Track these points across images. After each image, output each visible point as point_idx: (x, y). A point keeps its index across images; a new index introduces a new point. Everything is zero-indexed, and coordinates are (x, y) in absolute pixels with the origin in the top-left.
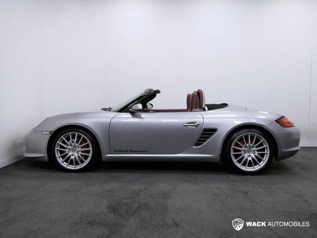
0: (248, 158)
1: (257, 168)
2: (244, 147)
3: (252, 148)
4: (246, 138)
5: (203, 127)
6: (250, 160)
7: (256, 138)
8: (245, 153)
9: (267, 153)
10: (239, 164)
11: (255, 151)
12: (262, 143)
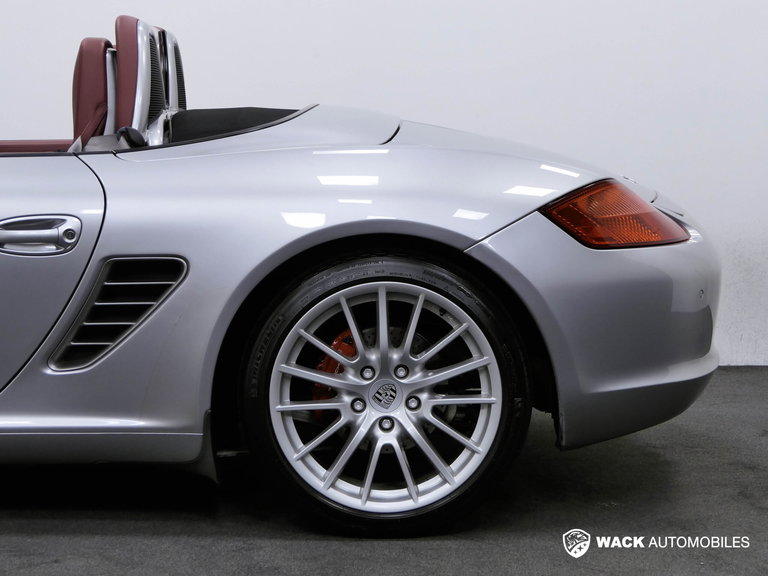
0: (378, 432)
1: (432, 491)
2: (353, 366)
3: (402, 373)
4: (366, 315)
5: (100, 253)
6: (388, 448)
7: (424, 312)
8: (358, 407)
9: (489, 405)
10: (322, 471)
11: (421, 390)
12: (459, 340)
